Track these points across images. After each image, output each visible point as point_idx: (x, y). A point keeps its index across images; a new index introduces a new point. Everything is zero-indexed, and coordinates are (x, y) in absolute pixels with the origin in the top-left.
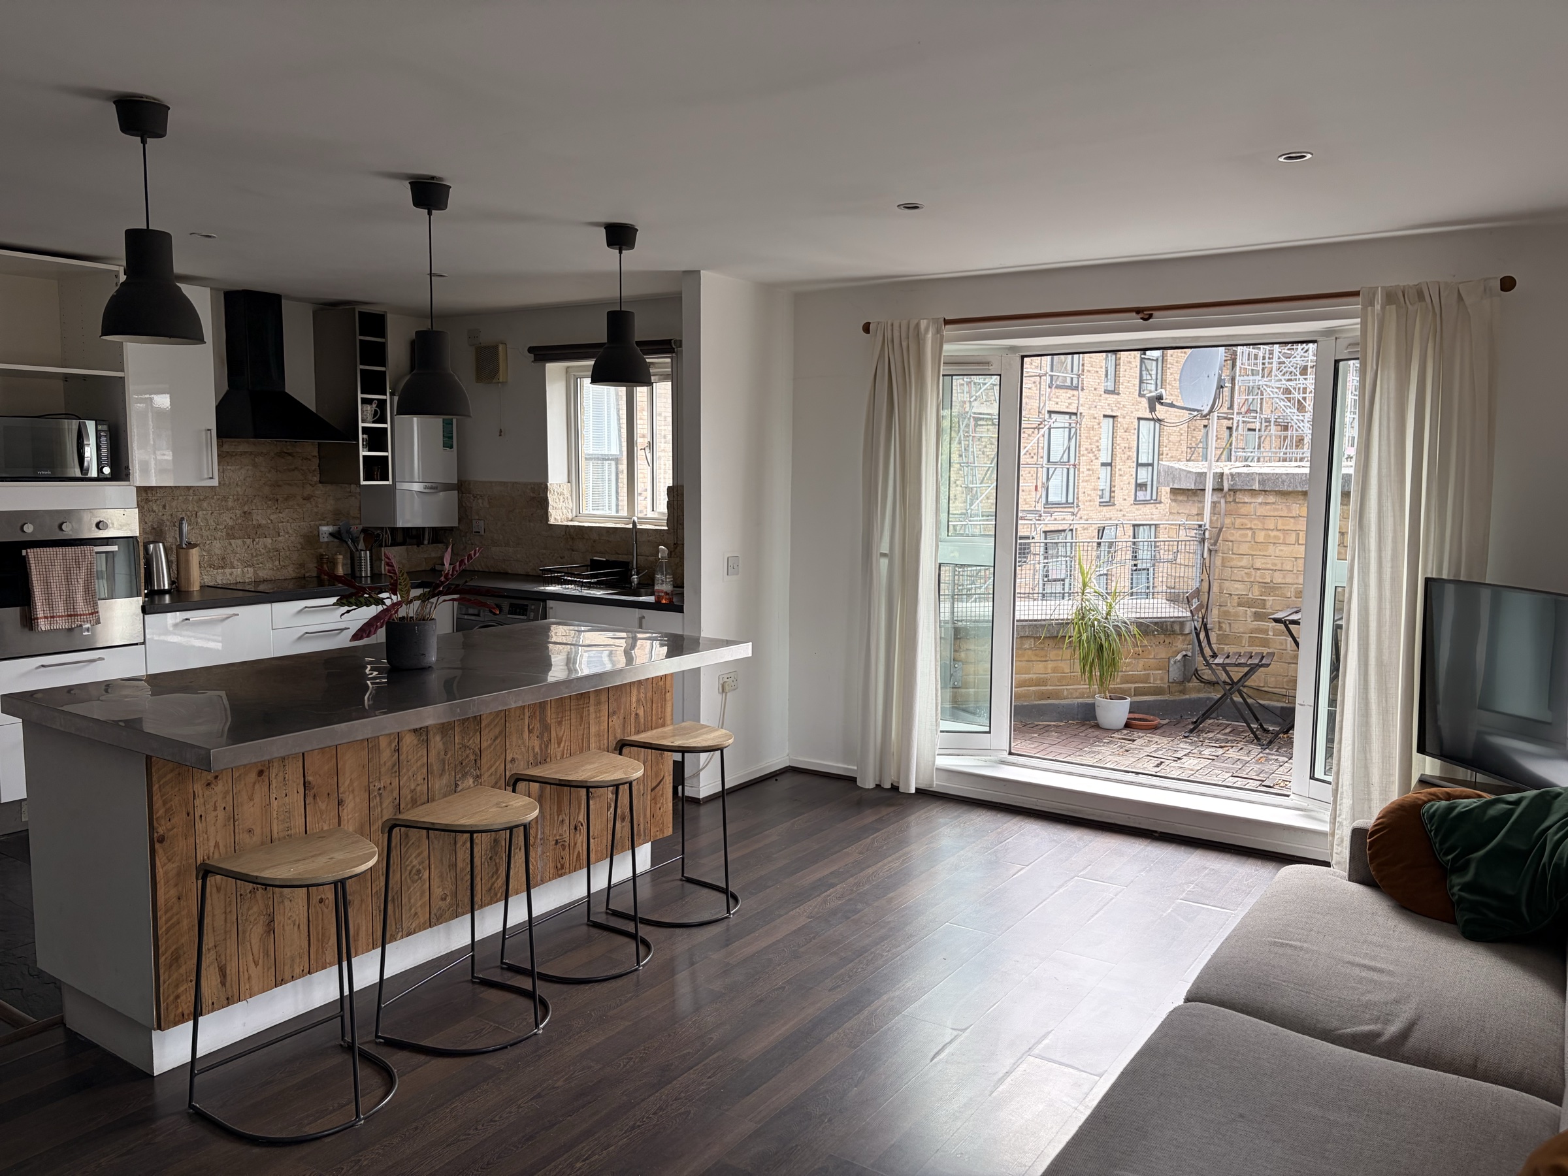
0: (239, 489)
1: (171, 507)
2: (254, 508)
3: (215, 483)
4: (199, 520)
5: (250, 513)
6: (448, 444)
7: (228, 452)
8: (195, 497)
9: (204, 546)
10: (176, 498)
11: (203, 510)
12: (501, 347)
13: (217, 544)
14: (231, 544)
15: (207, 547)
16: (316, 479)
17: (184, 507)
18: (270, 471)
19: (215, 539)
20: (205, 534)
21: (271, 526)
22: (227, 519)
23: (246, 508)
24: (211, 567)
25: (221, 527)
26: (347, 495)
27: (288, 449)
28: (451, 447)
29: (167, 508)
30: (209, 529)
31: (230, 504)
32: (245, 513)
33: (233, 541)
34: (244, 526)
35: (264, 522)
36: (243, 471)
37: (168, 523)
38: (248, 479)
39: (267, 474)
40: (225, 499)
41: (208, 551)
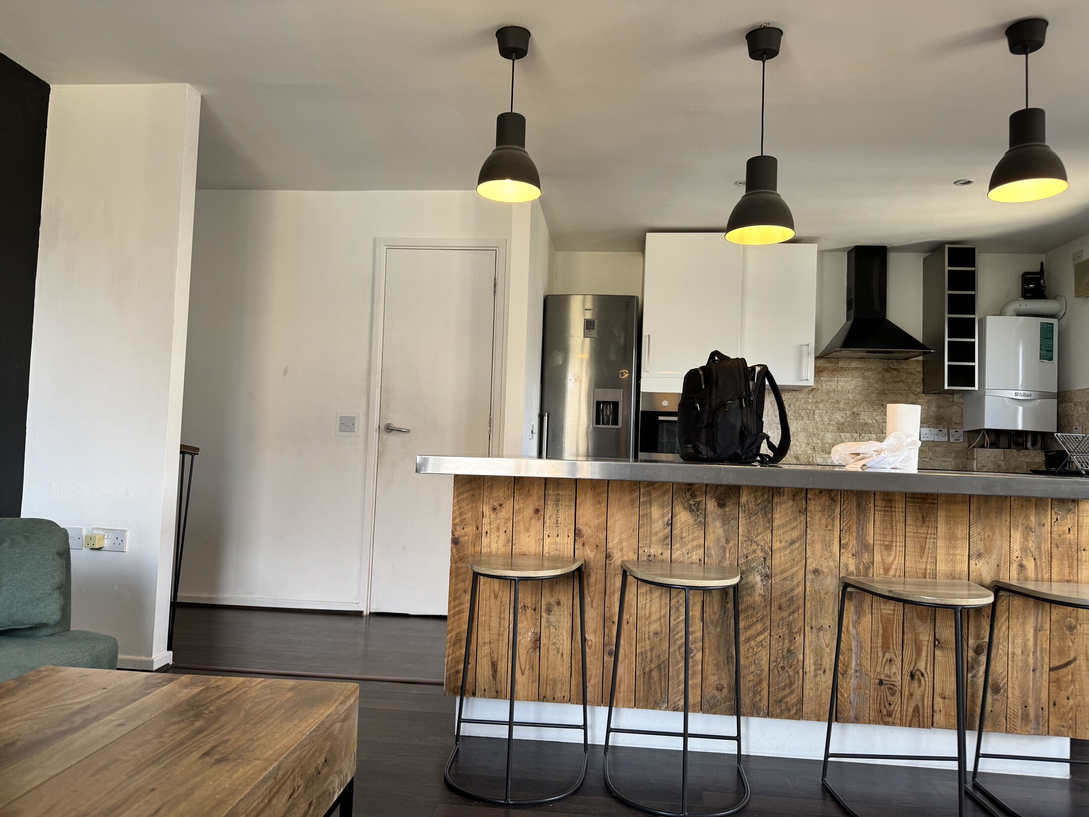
0: (850, 395)
1: (795, 406)
2: (862, 410)
3: (811, 383)
4: (816, 417)
5: (858, 414)
7: (842, 368)
8: (814, 400)
9: (818, 435)
10: (799, 400)
11: (819, 409)
14: (840, 436)
15: (820, 437)
16: (920, 389)
17: (805, 406)
18: (877, 382)
19: (828, 431)
20: (820, 426)
21: (876, 425)
22: (839, 417)
23: (855, 410)
24: (823, 452)
25: (833, 423)
26: (950, 404)
27: (894, 366)
28: (1051, 359)
29: (792, 406)
30: (823, 424)
31: (841, 406)
32: (853, 413)
33: (842, 434)
34: (853, 423)
35: (870, 421)
36: (854, 382)
37: (792, 417)
38: (858, 388)
39: (875, 385)
40: (838, 402)
41: (822, 440)
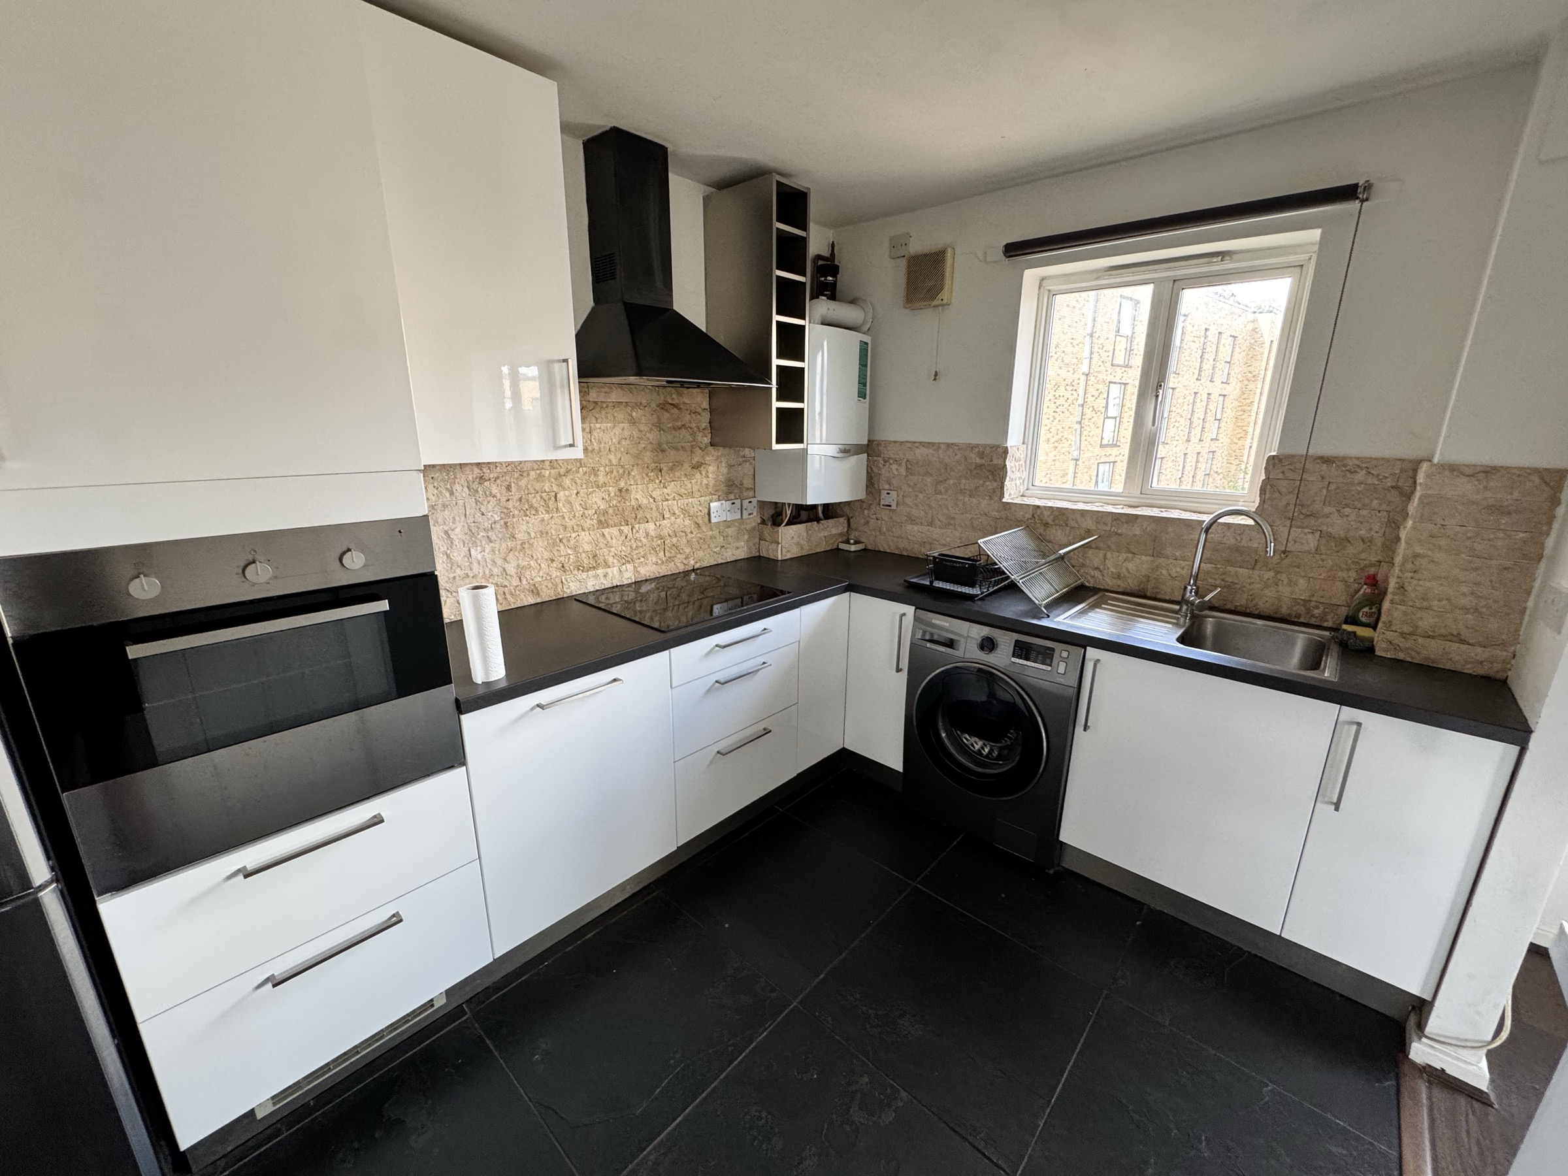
0: (612, 457)
1: (519, 488)
2: (632, 483)
3: (578, 453)
4: (560, 505)
5: (627, 490)
6: (862, 395)
7: (596, 403)
8: (553, 471)
9: (569, 541)
10: (525, 474)
11: (564, 489)
12: (949, 254)
13: (585, 537)
14: (604, 535)
15: (572, 542)
16: (707, 440)
17: (538, 486)
18: (651, 429)
19: (583, 530)
20: (569, 524)
21: (654, 506)
22: (597, 500)
23: (622, 484)
24: (579, 569)
25: (590, 512)
26: (741, 460)
27: (673, 399)
28: (865, 398)
29: (513, 489)
30: (574, 517)
31: (601, 478)
32: (620, 490)
33: (606, 531)
34: (620, 509)
35: (645, 501)
36: (617, 431)
37: (516, 512)
38: (623, 442)
39: (648, 435)
40: (594, 471)
41: (575, 548)
